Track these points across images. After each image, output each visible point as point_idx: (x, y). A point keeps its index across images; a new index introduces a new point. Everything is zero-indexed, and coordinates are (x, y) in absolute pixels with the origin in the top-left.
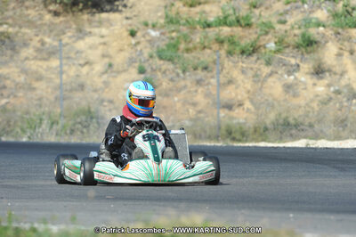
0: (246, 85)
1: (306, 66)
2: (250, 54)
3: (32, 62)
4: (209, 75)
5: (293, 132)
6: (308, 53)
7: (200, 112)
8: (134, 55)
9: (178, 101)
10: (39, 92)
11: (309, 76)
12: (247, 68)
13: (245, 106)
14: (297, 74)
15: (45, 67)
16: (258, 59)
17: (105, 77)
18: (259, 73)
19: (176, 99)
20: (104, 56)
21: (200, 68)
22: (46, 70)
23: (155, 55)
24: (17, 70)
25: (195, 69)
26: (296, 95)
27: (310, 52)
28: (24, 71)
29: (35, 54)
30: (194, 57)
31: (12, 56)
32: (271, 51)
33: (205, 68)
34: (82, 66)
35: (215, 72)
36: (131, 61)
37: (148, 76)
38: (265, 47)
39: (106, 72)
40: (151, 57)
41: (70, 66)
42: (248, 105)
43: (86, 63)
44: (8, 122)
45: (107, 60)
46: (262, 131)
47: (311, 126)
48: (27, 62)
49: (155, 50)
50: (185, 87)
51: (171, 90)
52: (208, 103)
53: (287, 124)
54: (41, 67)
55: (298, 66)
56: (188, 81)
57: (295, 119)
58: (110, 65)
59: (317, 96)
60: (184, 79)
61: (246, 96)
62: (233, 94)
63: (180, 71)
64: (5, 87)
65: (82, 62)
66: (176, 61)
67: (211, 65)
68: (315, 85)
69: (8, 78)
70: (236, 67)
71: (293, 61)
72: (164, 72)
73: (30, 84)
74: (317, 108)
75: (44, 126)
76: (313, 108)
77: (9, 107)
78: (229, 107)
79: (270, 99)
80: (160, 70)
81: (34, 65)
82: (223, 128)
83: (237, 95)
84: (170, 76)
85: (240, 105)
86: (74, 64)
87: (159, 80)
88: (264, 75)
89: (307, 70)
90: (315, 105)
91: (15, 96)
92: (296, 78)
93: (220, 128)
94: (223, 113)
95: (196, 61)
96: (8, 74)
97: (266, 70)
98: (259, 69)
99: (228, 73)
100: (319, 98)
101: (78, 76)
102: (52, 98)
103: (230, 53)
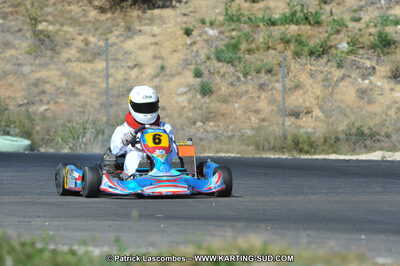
0: (315, 90)
1: (382, 69)
2: (319, 56)
3: (75, 64)
4: (274, 79)
5: (368, 142)
6: (385, 55)
7: (263, 120)
8: (189, 56)
9: (239, 108)
10: (82, 98)
11: (385, 81)
12: (316, 71)
13: (314, 114)
14: (372, 78)
15: (89, 69)
16: (329, 61)
17: (157, 80)
18: (329, 76)
19: (236, 105)
20: (155, 57)
21: (263, 71)
22: (91, 74)
23: (212, 56)
24: (57, 73)
25: (258, 72)
26: (370, 102)
27: (388, 53)
28: (66, 74)
29: (78, 55)
30: (257, 59)
31: (52, 58)
32: (343, 52)
33: (269, 71)
34: (131, 68)
35: (280, 76)
36: (187, 63)
37: (205, 79)
38: (336, 48)
39: (157, 76)
40: (209, 58)
41: (117, 68)
42: (317, 112)
43: (135, 66)
44: (48, 131)
45: (159, 62)
46: (332, 141)
47: (388, 136)
48: (69, 63)
49: (213, 50)
50: (247, 92)
51: (230, 95)
52: (273, 110)
53: (361, 134)
54: (85, 70)
55: (374, 68)
56: (250, 86)
57: (369, 128)
58: (163, 68)
59: (396, 102)
60: (245, 83)
61: (314, 102)
62: (301, 101)
63: (241, 75)
64: (44, 92)
65: (131, 64)
66: (237, 63)
67: (276, 68)
68: (392, 90)
69: (48, 83)
70: (304, 70)
71: (368, 64)
72: (223, 76)
73: (73, 88)
74: (394, 117)
75: (88, 136)
76: (390, 116)
77: (49, 114)
78: (296, 115)
79: (342, 106)
80: (219, 72)
81: (77, 68)
82: (289, 138)
83: (304, 101)
84: (230, 80)
85: (308, 113)
86: (122, 67)
87: (217, 84)
88: (335, 79)
89: (383, 74)
90: (392, 112)
91: (56, 102)
92: (371, 82)
93: (285, 138)
94: (289, 121)
95: (259, 63)
96: (48, 77)
97: (337, 73)
98: (331, 72)
99: (294, 77)
100: (397, 105)
101: (126, 80)
102: (97, 104)
103: (297, 54)
